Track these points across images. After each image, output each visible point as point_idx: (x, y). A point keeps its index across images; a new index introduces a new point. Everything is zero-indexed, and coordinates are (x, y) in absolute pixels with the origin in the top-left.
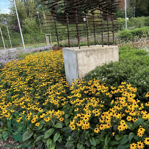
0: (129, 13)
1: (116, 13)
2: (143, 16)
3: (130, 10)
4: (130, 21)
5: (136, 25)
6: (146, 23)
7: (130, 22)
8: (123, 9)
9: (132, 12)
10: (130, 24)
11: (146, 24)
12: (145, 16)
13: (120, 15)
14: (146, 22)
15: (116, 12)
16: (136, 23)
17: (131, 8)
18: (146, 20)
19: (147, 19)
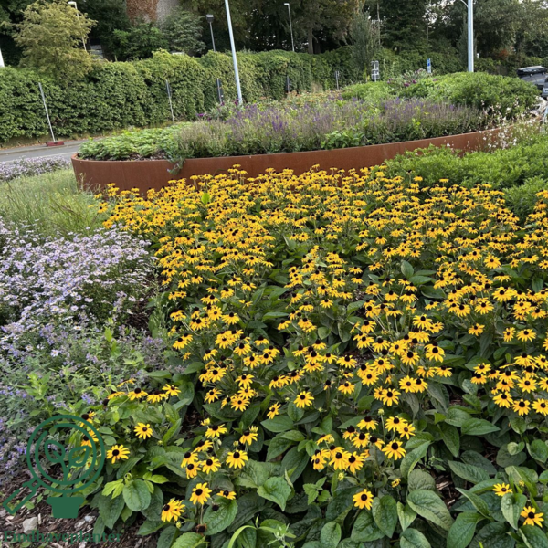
0: (185, 33)
1: (129, 31)
2: (247, 48)
3: (186, 22)
4: (206, 64)
5: (228, 81)
6: (262, 75)
7: (206, 70)
8: (151, 18)
9: (193, 33)
10: (208, 76)
11: (260, 79)
12: (252, 50)
13: (149, 40)
14: (261, 72)
15: (125, 28)
16: (226, 73)
17: (187, 17)
18: (259, 65)
19: (261, 62)
